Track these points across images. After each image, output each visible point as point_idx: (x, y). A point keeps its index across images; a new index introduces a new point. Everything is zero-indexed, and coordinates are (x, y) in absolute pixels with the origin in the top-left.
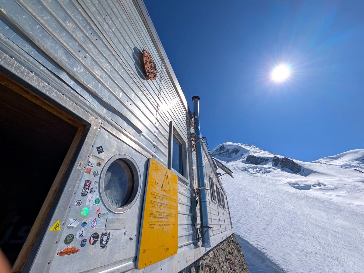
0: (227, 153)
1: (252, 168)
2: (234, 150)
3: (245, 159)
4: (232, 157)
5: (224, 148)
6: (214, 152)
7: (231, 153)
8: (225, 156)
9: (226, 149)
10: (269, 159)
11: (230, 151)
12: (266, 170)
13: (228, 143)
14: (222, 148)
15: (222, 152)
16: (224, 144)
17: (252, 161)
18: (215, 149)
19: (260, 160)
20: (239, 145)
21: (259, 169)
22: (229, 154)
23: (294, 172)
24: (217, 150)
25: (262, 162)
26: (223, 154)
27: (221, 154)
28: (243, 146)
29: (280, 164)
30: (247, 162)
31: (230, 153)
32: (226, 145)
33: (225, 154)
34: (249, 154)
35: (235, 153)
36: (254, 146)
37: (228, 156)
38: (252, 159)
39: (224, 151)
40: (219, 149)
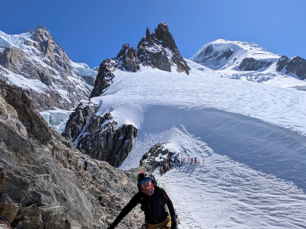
0: (215, 58)
1: (246, 75)
2: (226, 52)
3: (238, 65)
4: (220, 64)
5: (211, 49)
6: (197, 58)
7: (221, 57)
8: (211, 62)
9: (214, 52)
11: (219, 55)
12: (264, 77)
13: (219, 41)
14: (209, 50)
15: (208, 57)
16: (214, 43)
17: (248, 67)
18: (199, 52)
19: (258, 64)
20: (236, 43)
21: (254, 76)
23: (301, 78)
24: (202, 53)
25: (261, 67)
26: (209, 60)
27: (205, 59)
28: (240, 45)
29: (286, 68)
30: (239, 70)
31: (219, 58)
32: (216, 45)
33: (211, 59)
34: (246, 55)
35: (225, 58)
36: (256, 45)
37: (215, 62)
38: (248, 64)
39: (211, 55)
40: (204, 52)
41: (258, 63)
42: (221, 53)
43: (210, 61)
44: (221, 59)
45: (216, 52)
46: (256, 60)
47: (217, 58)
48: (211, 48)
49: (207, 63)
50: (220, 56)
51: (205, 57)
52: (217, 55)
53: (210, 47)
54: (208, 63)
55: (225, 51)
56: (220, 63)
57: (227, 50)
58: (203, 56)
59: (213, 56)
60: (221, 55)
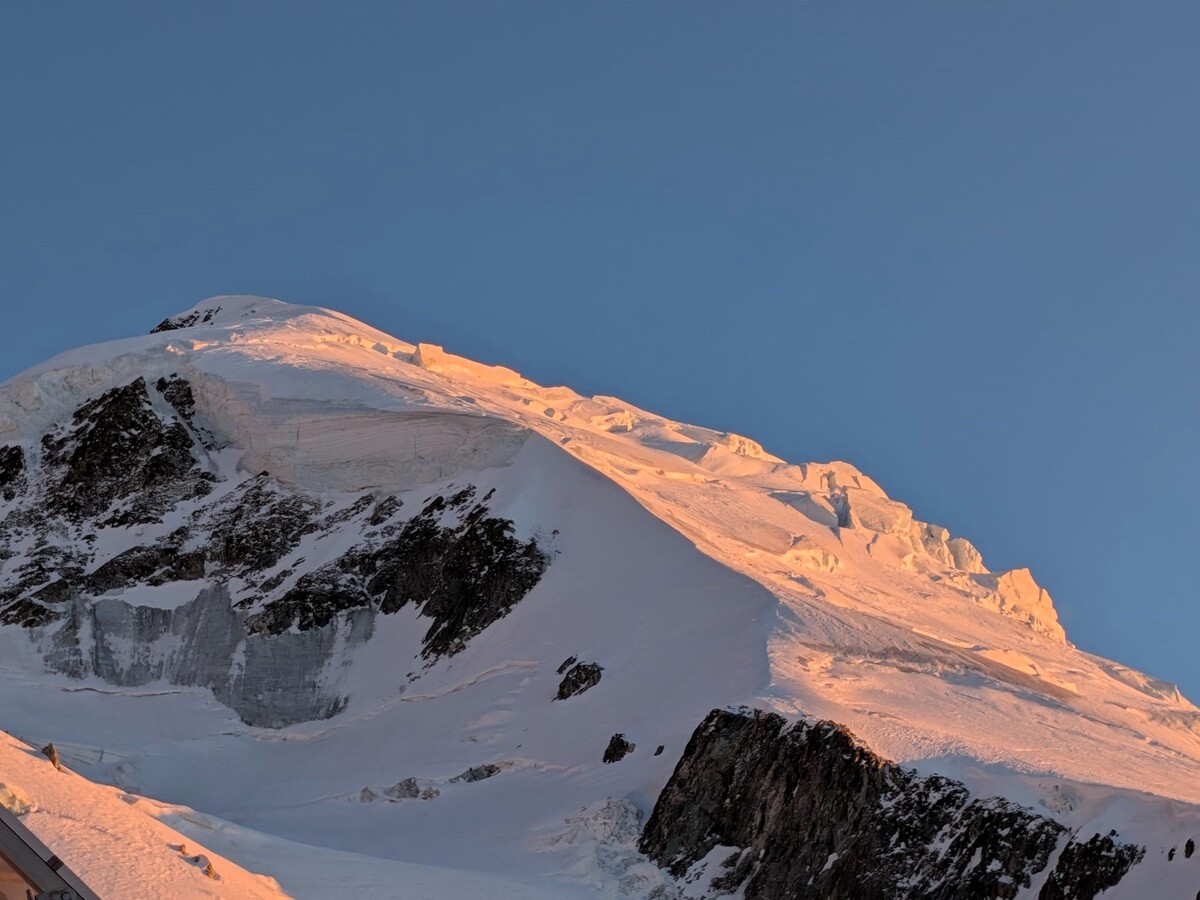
0: (236, 588)
2: (420, 538)
4: (335, 709)
5: (179, 439)
7: (343, 599)
8: (168, 645)
9: (227, 490)
10: (1133, 854)
11: (313, 555)
14: (136, 442)
15: (112, 543)
19: (940, 845)
22: (278, 617)
26: (138, 594)
27: (74, 579)
31: (316, 605)
33: (175, 594)
35: (413, 621)
37: (239, 657)
38: (784, 814)
39: (171, 522)
40: (52, 460)
41: (934, 819)
42: (353, 536)
43: (150, 622)
44: (340, 619)
45: (256, 498)
46: (897, 770)
47: (276, 594)
48: (169, 421)
49: (102, 651)
50: (327, 576)
51: (66, 537)
52: (283, 550)
53: (156, 396)
54: (124, 648)
55: (403, 516)
56: (331, 678)
57: (438, 504)
58: (32, 518)
59: (200, 557)
60: (345, 564)
